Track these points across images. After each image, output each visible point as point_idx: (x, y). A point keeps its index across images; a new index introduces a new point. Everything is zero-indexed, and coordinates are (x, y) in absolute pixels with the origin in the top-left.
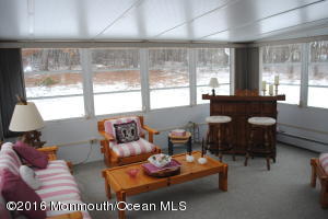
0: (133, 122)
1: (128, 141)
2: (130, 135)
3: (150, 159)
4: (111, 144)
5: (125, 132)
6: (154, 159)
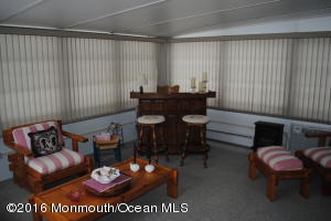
0: (52, 128)
1: (48, 153)
2: (50, 145)
3: (94, 175)
4: (26, 159)
5: (43, 141)
6: (99, 173)
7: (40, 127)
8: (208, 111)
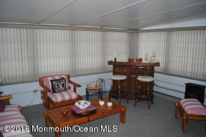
0: (63, 78)
2: (61, 87)
3: (76, 104)
5: (58, 85)
6: (79, 103)
7: (57, 78)
8: (155, 74)
